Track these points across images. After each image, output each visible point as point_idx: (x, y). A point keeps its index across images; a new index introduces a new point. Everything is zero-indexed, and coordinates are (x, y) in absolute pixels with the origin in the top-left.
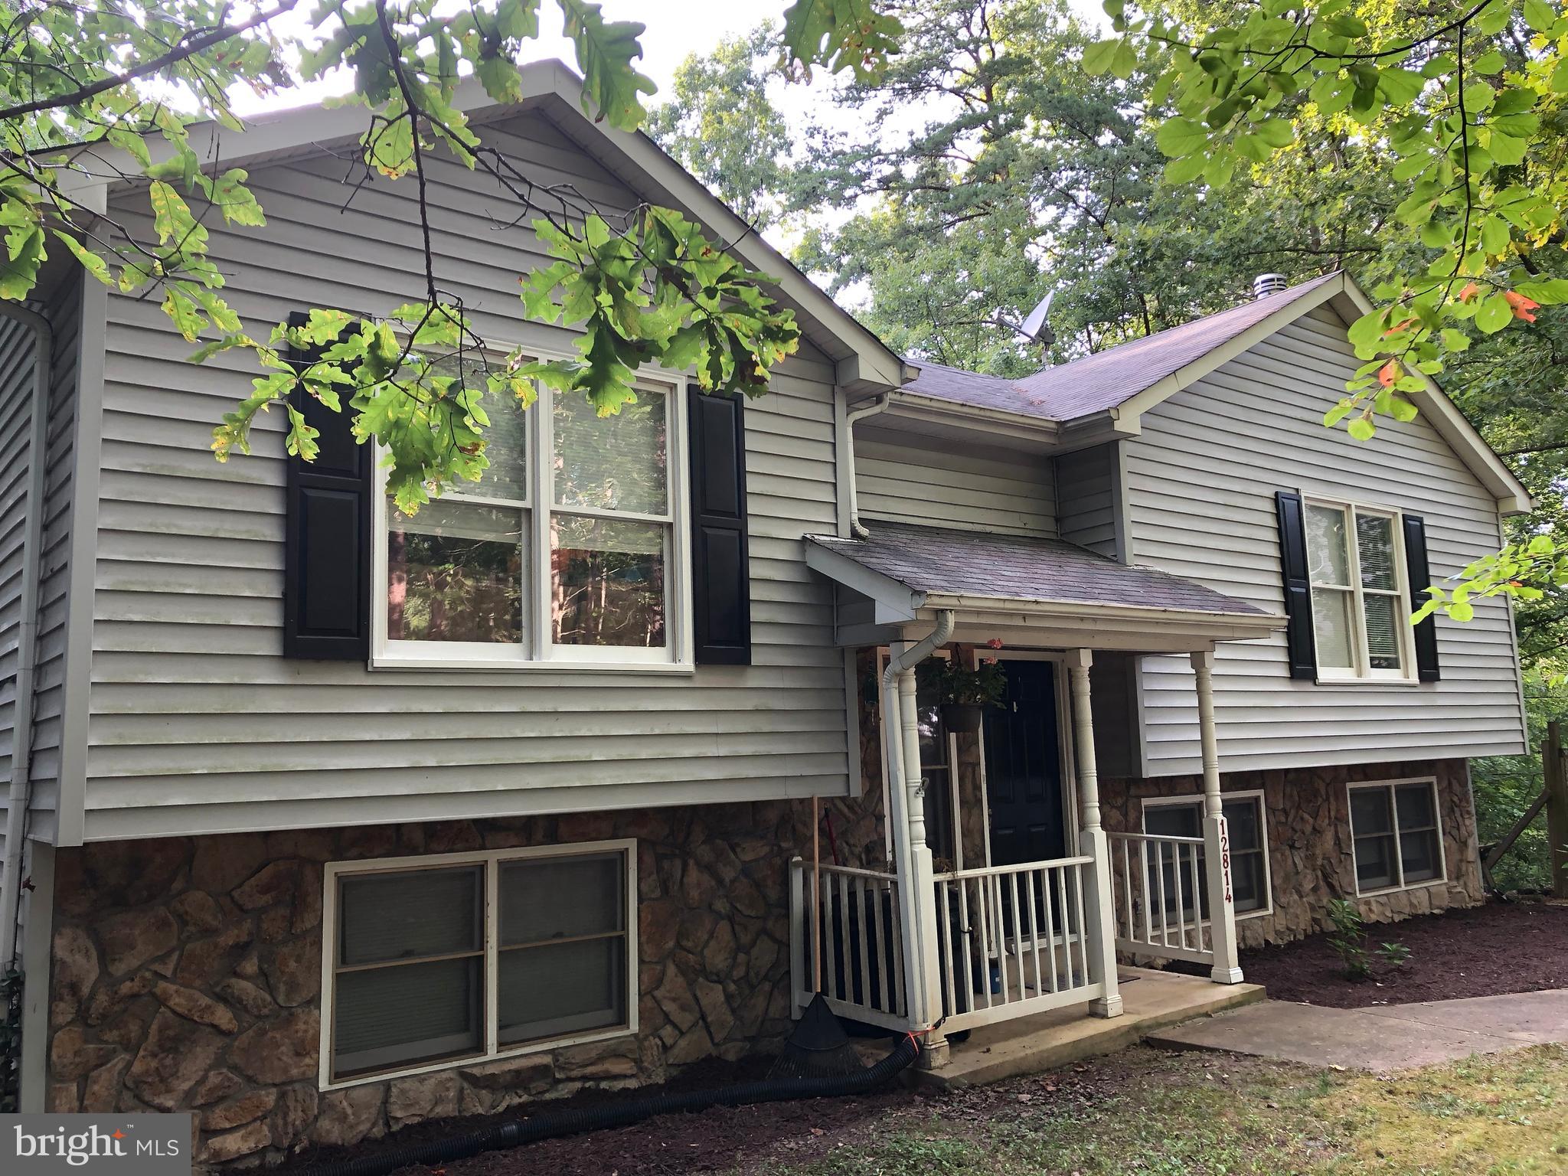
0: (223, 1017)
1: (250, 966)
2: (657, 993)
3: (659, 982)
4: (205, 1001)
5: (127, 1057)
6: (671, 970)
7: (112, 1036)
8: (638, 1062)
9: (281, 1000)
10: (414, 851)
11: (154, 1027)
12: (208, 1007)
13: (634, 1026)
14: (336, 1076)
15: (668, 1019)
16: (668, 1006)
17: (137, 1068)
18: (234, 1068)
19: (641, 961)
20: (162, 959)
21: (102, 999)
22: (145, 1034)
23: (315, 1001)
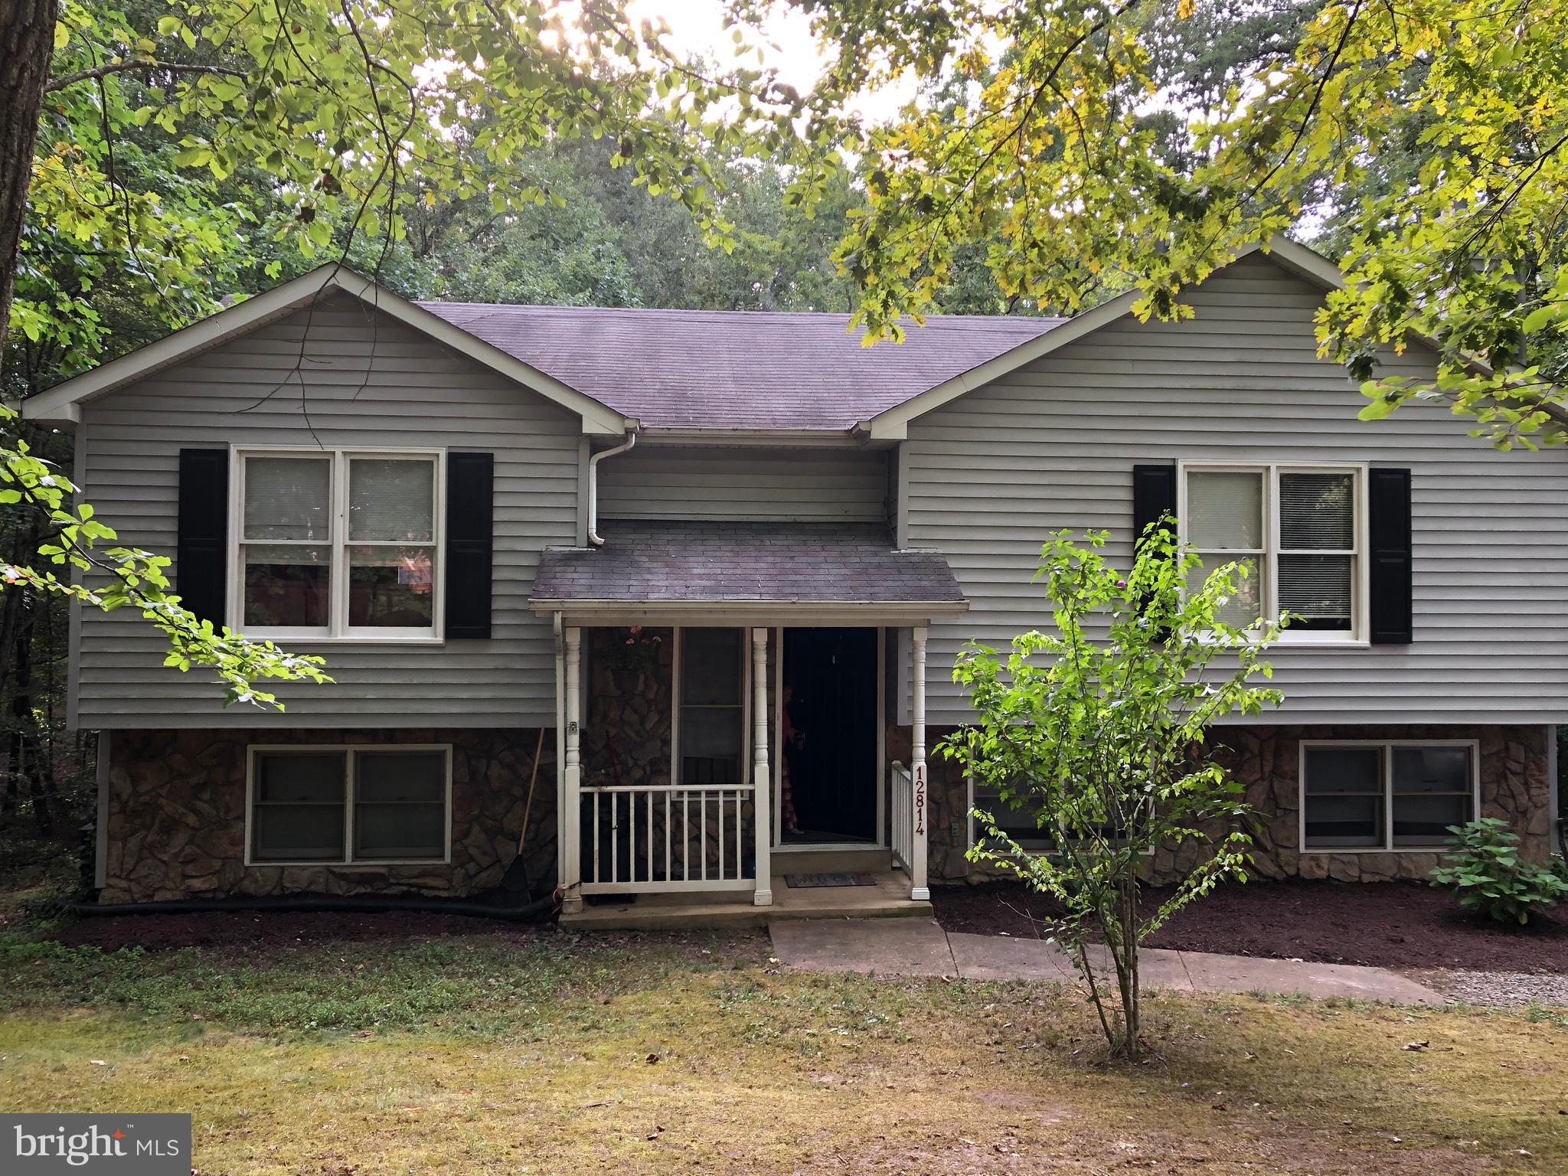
0: (192, 819)
1: (206, 796)
2: (466, 842)
3: (467, 834)
4: (182, 810)
5: (144, 832)
6: (476, 829)
7: (138, 821)
8: (450, 881)
9: (222, 814)
10: (300, 742)
11: (157, 821)
12: (184, 814)
13: (448, 859)
14: (255, 858)
15: (472, 859)
16: (473, 851)
17: (149, 839)
18: (198, 846)
19: (453, 821)
20: (161, 786)
21: (131, 803)
22: (153, 823)
23: (242, 818)
